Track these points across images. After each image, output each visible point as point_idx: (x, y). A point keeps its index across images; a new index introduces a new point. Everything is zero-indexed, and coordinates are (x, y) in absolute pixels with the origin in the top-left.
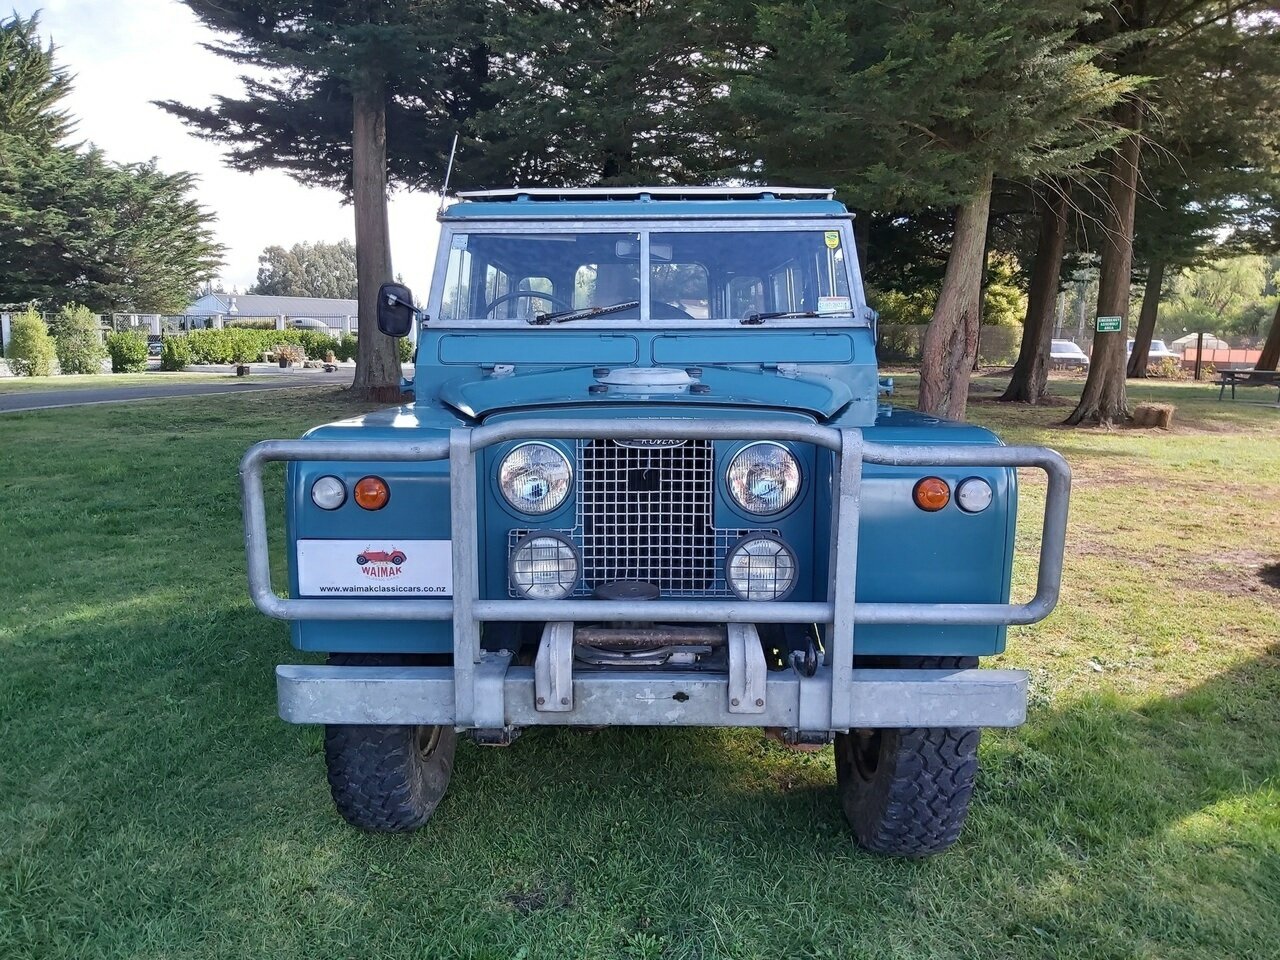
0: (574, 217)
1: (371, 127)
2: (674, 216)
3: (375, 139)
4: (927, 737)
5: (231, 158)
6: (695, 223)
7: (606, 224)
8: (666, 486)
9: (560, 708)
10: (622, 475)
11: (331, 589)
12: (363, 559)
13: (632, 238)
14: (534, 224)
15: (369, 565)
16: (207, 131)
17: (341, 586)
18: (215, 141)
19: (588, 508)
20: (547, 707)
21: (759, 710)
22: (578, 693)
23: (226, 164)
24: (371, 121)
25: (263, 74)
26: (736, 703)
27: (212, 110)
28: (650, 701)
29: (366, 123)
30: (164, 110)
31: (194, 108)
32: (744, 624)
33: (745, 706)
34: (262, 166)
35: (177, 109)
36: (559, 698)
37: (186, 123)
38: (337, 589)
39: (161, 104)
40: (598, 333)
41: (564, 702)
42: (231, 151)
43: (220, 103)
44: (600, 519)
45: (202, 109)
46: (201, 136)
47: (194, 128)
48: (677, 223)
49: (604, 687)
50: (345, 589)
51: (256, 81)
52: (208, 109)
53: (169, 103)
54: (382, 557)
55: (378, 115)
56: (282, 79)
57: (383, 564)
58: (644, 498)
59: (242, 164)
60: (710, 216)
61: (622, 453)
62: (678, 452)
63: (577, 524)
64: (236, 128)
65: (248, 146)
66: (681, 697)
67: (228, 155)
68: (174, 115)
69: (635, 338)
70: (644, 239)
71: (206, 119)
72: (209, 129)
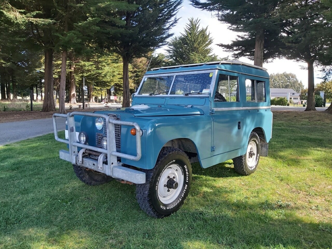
1: (259, 44)
5: (233, 56)
6: (185, 73)
7: (168, 74)
13: (173, 76)
18: (229, 52)
19: (105, 130)
21: (101, 169)
22: (83, 161)
23: (232, 57)
25: (242, 34)
26: (99, 167)
27: (229, 44)
28: (91, 165)
30: (219, 46)
32: (104, 153)
34: (241, 56)
35: (222, 45)
36: (80, 161)
37: (223, 48)
39: (218, 45)
40: (160, 98)
42: (233, 54)
43: (232, 42)
46: (226, 51)
47: (225, 49)
48: (181, 73)
49: (86, 161)
50: (67, 138)
51: (241, 36)
52: (228, 45)
53: (220, 44)
55: (262, 41)
56: (245, 35)
59: (236, 56)
63: (103, 133)
64: (235, 48)
65: (237, 52)
66: (94, 165)
68: (221, 47)
69: (166, 99)
70: (175, 77)
71: (228, 47)
72: (229, 49)
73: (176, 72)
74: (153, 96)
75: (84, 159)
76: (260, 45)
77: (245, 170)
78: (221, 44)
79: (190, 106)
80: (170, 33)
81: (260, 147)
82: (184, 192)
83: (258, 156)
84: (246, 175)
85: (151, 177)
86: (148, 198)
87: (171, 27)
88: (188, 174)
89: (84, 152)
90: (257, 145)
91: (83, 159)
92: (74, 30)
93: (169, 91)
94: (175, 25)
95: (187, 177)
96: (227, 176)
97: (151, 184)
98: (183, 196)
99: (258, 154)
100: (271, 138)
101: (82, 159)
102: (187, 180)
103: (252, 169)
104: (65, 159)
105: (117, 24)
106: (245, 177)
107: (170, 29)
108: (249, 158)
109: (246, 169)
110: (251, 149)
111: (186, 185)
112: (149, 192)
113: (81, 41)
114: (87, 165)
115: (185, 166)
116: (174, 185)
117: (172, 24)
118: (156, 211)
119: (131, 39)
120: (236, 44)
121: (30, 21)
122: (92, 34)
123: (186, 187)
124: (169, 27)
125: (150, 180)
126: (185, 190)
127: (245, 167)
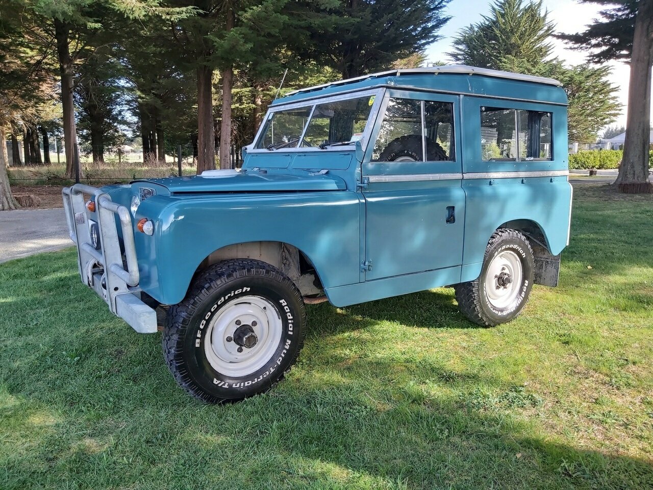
2: (323, 96)
7: (305, 102)
14: (288, 105)
16: (576, 46)
18: (579, 50)
23: (588, 61)
27: (579, 34)
30: (555, 38)
31: (571, 34)
34: (608, 59)
35: (562, 37)
36: (89, 281)
37: (567, 43)
40: (282, 154)
42: (589, 55)
43: (589, 28)
45: (574, 34)
46: (571, 48)
47: (571, 44)
48: (325, 99)
51: (608, 12)
52: (577, 34)
53: (557, 34)
59: (596, 60)
64: (594, 42)
65: (597, 51)
67: (590, 56)
68: (560, 40)
69: (292, 157)
70: (314, 108)
71: (578, 39)
72: (580, 44)
73: (315, 97)
74: (275, 151)
75: (95, 277)
76: (648, 29)
77: (480, 315)
78: (560, 34)
79: (326, 171)
80: (442, 17)
81: (531, 264)
82: (283, 355)
83: (526, 285)
84: (486, 327)
85: (181, 320)
86: (177, 363)
88: (291, 317)
89: (97, 263)
90: (523, 261)
92: (241, 26)
93: (299, 140)
95: (290, 325)
96: (441, 326)
97: (180, 335)
98: (279, 363)
99: (527, 282)
100: (568, 244)
101: (93, 277)
102: (291, 331)
103: (505, 313)
105: (322, 7)
106: (482, 330)
107: (441, 7)
108: (498, 288)
109: (483, 313)
110: (503, 269)
111: (289, 342)
112: (178, 351)
113: (252, 46)
114: (98, 288)
115: (281, 301)
116: (245, 339)
118: (200, 389)
119: (356, 37)
120: (596, 30)
121: (156, 14)
122: (275, 31)
123: (287, 344)
125: (180, 327)
126: (285, 351)
127: (481, 308)
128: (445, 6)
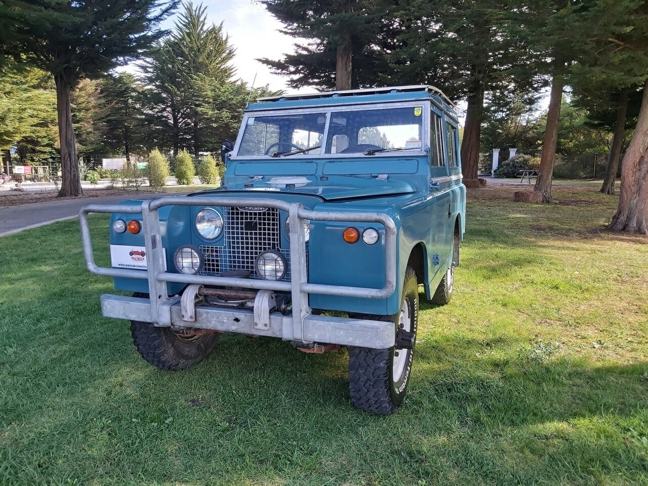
0: (298, 107)
1: (344, 63)
2: (342, 104)
3: (346, 69)
4: (360, 352)
5: (290, 83)
6: (352, 107)
7: (312, 110)
8: (260, 229)
9: (190, 320)
10: (242, 223)
11: (121, 265)
12: (131, 254)
13: (324, 115)
14: (282, 111)
15: (133, 256)
16: (279, 71)
17: (125, 264)
18: (282, 76)
19: (229, 238)
20: (185, 319)
21: (266, 328)
22: (197, 314)
23: (287, 86)
24: (344, 60)
25: (304, 42)
26: (256, 324)
27: (281, 61)
28: (225, 321)
29: (342, 61)
30: (261, 62)
31: (274, 61)
32: (266, 290)
33: (260, 326)
34: (303, 85)
35: (266, 62)
36: (189, 316)
37: (271, 68)
38: (124, 265)
39: (260, 60)
40: (300, 161)
41: (191, 317)
42: (290, 80)
43: (286, 57)
44: (234, 243)
45: (277, 61)
46: (276, 73)
47: (273, 70)
48: (344, 107)
49: (208, 313)
50: (126, 265)
51: (301, 45)
52: (279, 61)
53: (263, 59)
54: (137, 253)
55: (348, 57)
56: (312, 44)
57: (138, 256)
58: (251, 234)
59: (294, 85)
60: (359, 103)
61: (242, 213)
62: (264, 214)
63: (225, 245)
64: (292, 69)
65: (296, 77)
66: (237, 320)
67: (288, 81)
68: (265, 65)
69: (317, 163)
70: (328, 116)
71: (279, 66)
73: (330, 105)
75: (201, 310)
76: (346, 64)
77: (446, 294)
78: (265, 59)
79: (386, 176)
80: (163, 29)
82: (412, 353)
84: (444, 304)
86: (386, 377)
87: (165, 16)
89: (197, 292)
91: (197, 310)
94: (173, 13)
95: (415, 322)
101: (195, 311)
103: (451, 291)
104: (127, 316)
107: (162, 20)
112: (387, 363)
114: (214, 322)
115: (415, 300)
117: (166, 11)
120: (293, 60)
124: (161, 15)
128: (165, 19)
